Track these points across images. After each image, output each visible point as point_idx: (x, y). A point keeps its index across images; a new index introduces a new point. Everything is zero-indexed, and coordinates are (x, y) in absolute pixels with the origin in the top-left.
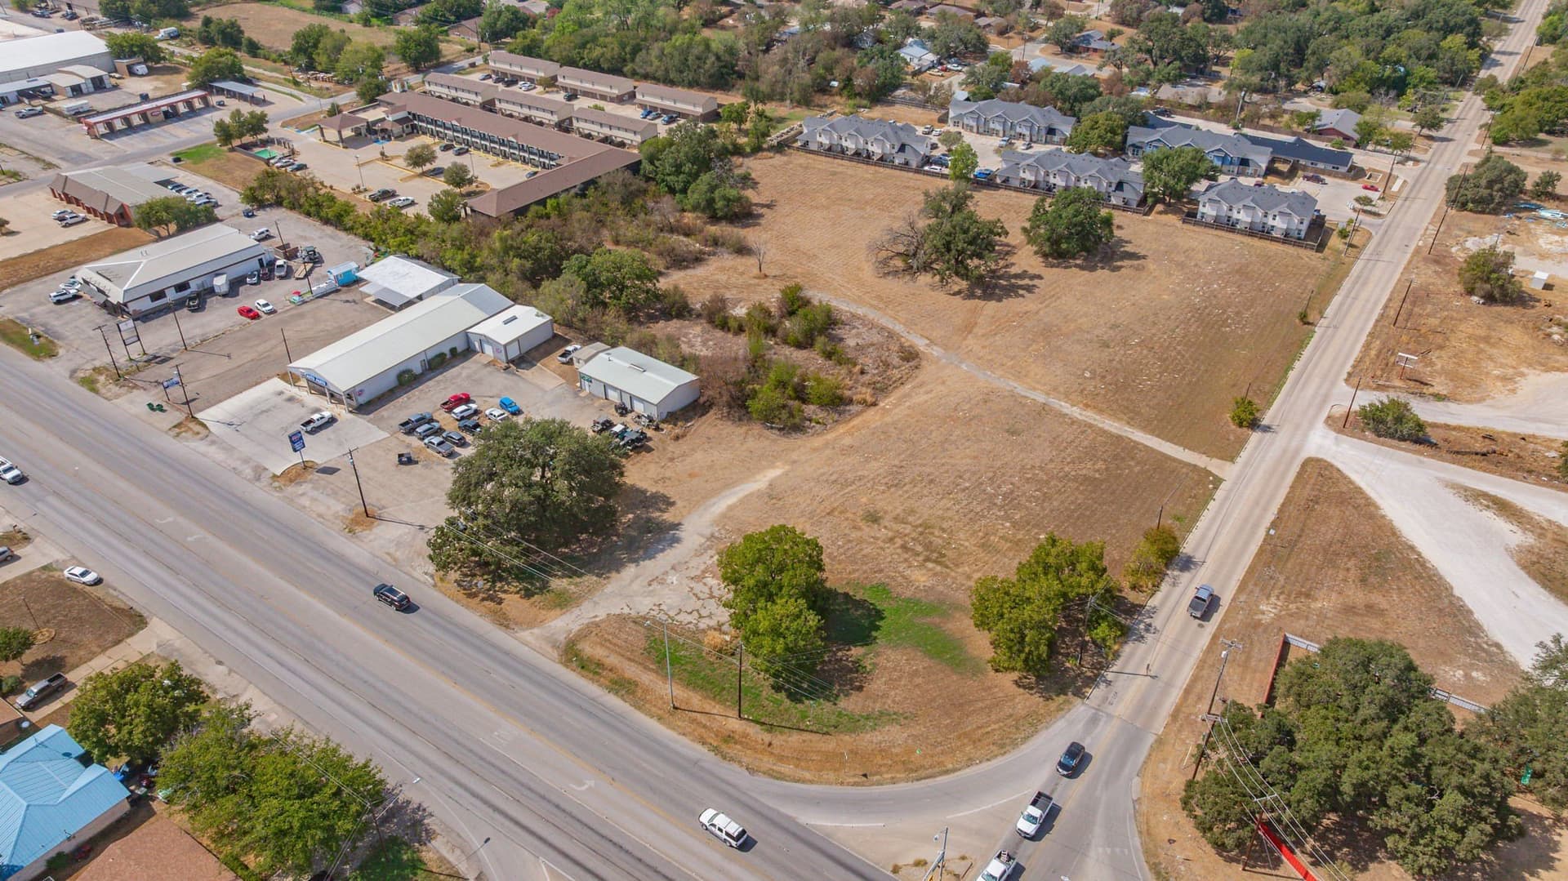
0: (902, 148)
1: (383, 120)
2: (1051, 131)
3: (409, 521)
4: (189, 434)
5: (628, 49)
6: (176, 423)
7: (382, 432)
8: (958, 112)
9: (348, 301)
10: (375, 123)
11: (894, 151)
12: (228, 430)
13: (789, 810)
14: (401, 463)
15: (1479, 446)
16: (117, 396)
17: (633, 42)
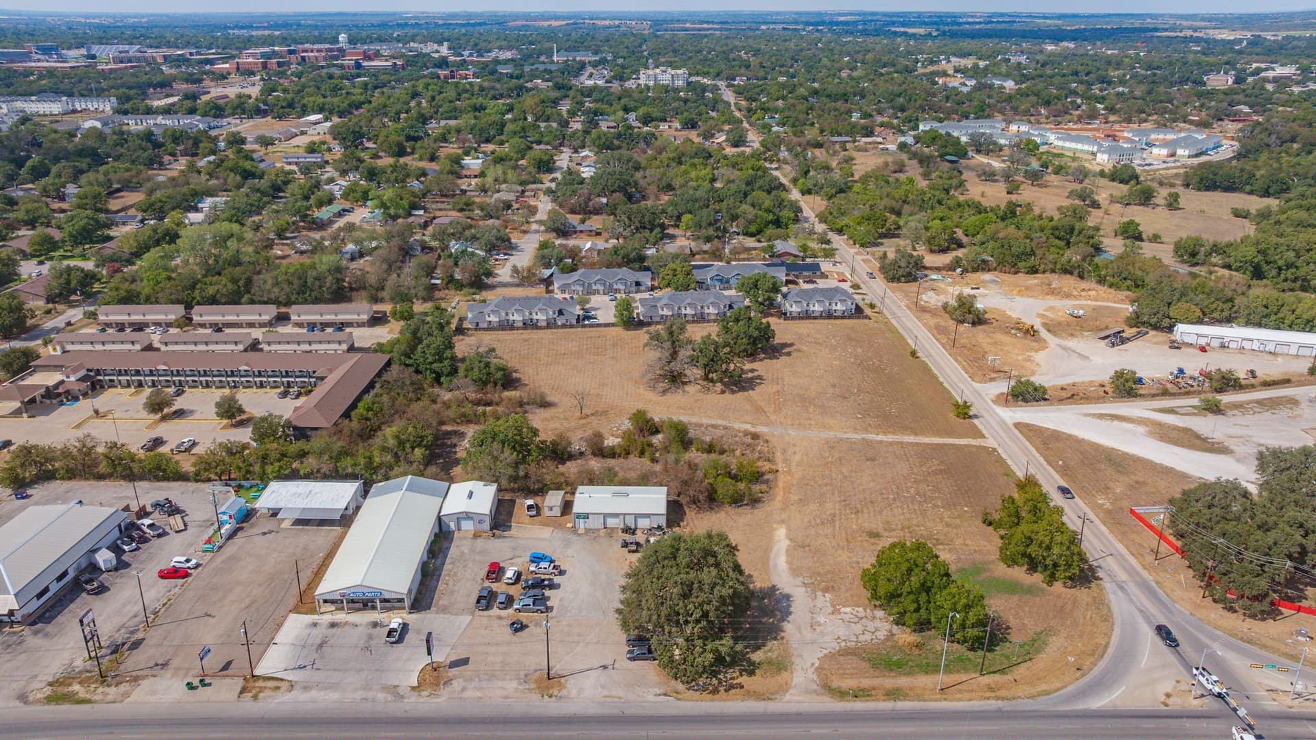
0: (561, 312)
1: (62, 382)
2: (638, 284)
3: (589, 666)
4: (267, 693)
5: (241, 283)
6: (239, 689)
7: (461, 618)
8: (561, 283)
9: (265, 534)
10: (57, 386)
11: (555, 316)
12: (302, 672)
13: (1080, 706)
14: (517, 630)
15: (1064, 394)
16: (126, 695)
17: (244, 277)
